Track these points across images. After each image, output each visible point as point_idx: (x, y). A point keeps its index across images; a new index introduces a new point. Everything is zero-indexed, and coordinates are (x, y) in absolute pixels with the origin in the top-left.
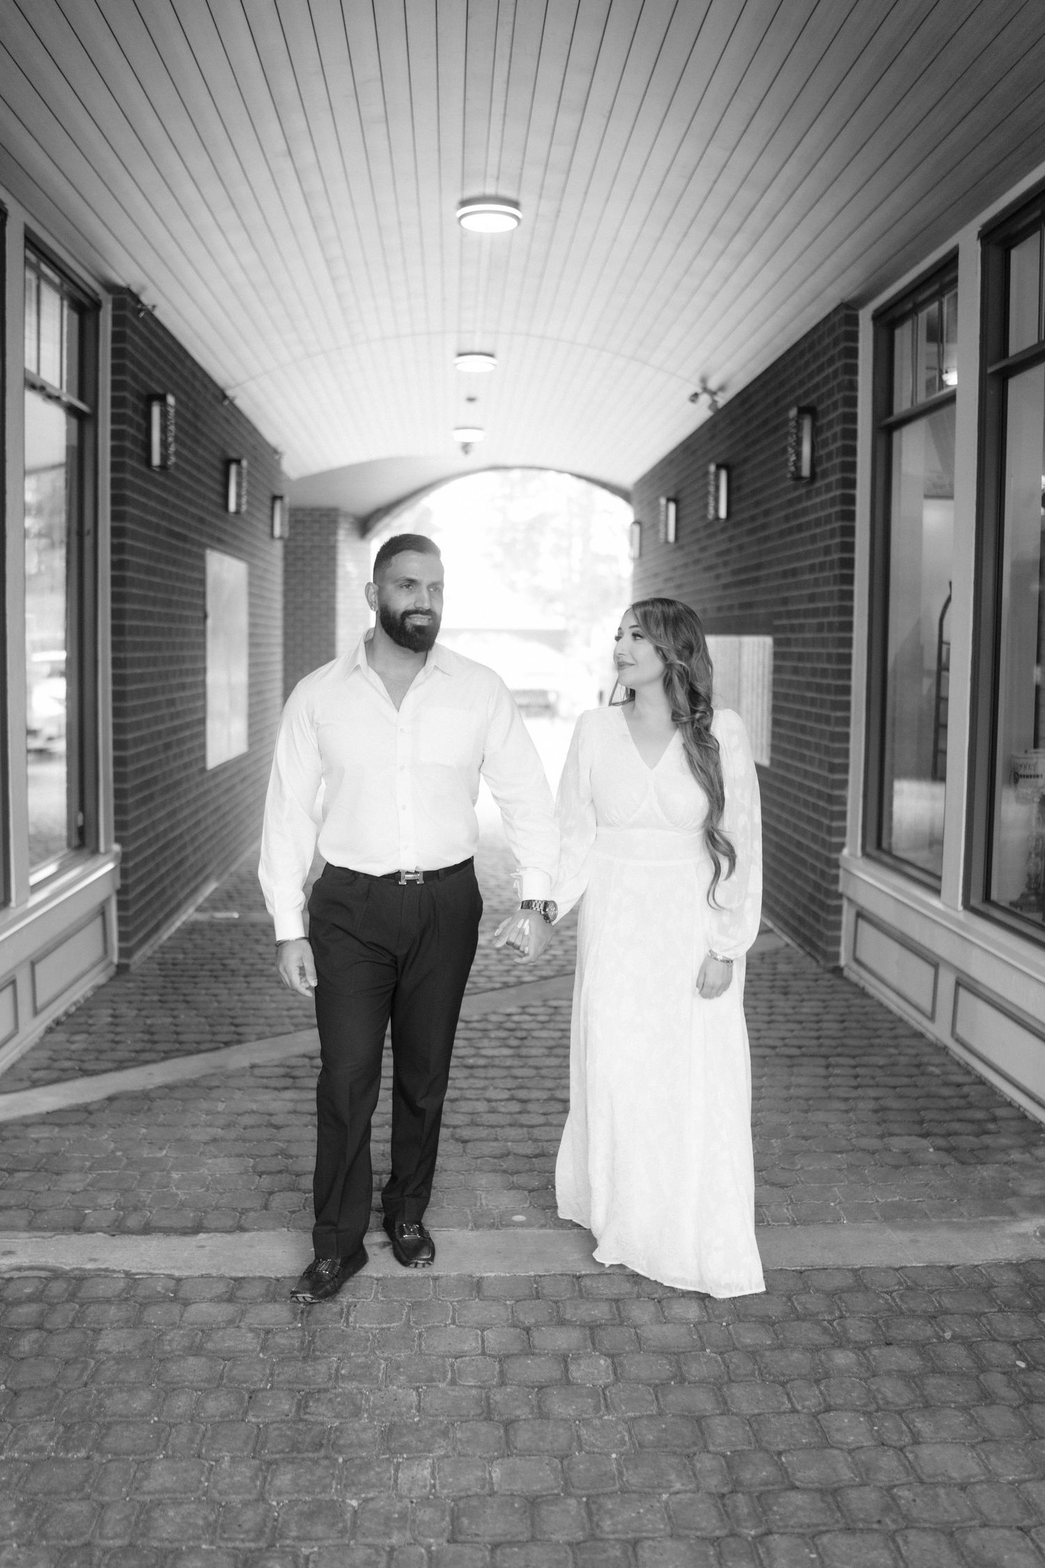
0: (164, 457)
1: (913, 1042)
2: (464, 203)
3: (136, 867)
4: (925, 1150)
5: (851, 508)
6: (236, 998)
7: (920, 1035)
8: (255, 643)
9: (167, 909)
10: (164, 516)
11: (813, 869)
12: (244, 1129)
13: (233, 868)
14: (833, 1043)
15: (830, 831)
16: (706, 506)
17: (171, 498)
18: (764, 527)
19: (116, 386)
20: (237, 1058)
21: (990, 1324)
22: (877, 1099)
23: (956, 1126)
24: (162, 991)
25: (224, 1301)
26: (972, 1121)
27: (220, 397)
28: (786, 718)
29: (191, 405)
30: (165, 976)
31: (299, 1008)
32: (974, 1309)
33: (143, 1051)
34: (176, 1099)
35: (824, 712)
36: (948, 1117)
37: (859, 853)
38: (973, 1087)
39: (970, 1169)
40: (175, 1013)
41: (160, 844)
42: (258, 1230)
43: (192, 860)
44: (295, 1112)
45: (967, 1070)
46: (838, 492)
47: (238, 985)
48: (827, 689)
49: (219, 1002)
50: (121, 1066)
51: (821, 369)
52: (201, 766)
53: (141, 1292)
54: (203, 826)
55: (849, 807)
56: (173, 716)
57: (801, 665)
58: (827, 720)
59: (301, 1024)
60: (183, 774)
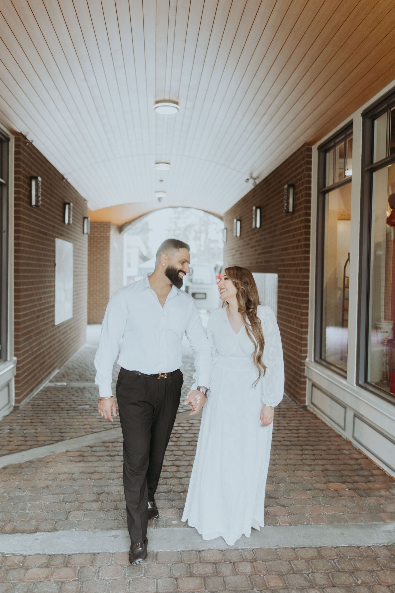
0: (37, 201)
1: (337, 439)
2: (157, 102)
3: (23, 366)
4: (344, 489)
5: (309, 224)
6: (62, 420)
7: (340, 436)
8: (76, 275)
9: (37, 382)
10: (37, 225)
11: (294, 366)
12: (61, 481)
13: (66, 364)
14: (304, 439)
15: (301, 351)
16: (252, 222)
17: (40, 218)
18: (274, 231)
19: (16, 172)
20: (60, 448)
21: (378, 576)
22: (323, 465)
23: (356, 478)
24: (32, 418)
25: (44, 567)
26: (363, 476)
27: (62, 178)
28: (283, 306)
29: (49, 181)
30: (34, 411)
31: (88, 425)
32: (370, 568)
33: (21, 445)
34: (33, 467)
35: (298, 304)
36: (353, 474)
37: (313, 360)
38: (363, 460)
39: (364, 498)
40: (37, 427)
41: (34, 356)
42: (63, 530)
43: (48, 361)
44: (82, 472)
45: (360, 453)
46: (304, 218)
47: (64, 414)
48: (300, 295)
49: (55, 422)
50: (11, 452)
51: (297, 169)
52: (53, 323)
53: (8, 563)
54: (53, 348)
55: (308, 342)
56: (40, 305)
57: (289, 285)
58: (299, 307)
59: (88, 432)
60: (45, 328)
